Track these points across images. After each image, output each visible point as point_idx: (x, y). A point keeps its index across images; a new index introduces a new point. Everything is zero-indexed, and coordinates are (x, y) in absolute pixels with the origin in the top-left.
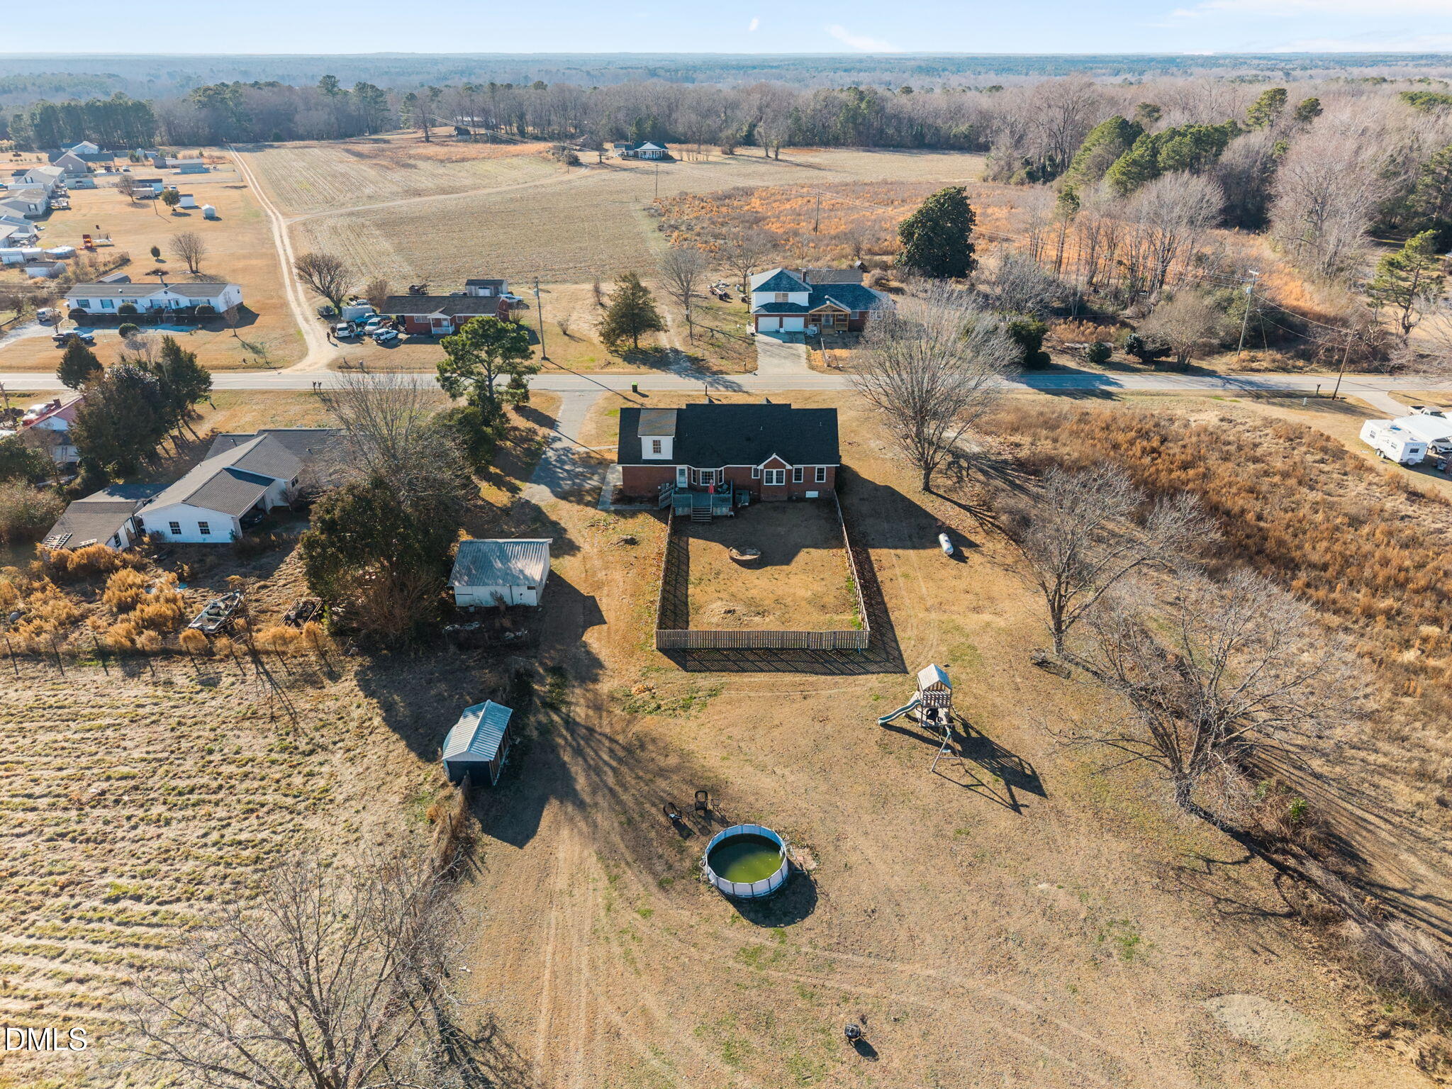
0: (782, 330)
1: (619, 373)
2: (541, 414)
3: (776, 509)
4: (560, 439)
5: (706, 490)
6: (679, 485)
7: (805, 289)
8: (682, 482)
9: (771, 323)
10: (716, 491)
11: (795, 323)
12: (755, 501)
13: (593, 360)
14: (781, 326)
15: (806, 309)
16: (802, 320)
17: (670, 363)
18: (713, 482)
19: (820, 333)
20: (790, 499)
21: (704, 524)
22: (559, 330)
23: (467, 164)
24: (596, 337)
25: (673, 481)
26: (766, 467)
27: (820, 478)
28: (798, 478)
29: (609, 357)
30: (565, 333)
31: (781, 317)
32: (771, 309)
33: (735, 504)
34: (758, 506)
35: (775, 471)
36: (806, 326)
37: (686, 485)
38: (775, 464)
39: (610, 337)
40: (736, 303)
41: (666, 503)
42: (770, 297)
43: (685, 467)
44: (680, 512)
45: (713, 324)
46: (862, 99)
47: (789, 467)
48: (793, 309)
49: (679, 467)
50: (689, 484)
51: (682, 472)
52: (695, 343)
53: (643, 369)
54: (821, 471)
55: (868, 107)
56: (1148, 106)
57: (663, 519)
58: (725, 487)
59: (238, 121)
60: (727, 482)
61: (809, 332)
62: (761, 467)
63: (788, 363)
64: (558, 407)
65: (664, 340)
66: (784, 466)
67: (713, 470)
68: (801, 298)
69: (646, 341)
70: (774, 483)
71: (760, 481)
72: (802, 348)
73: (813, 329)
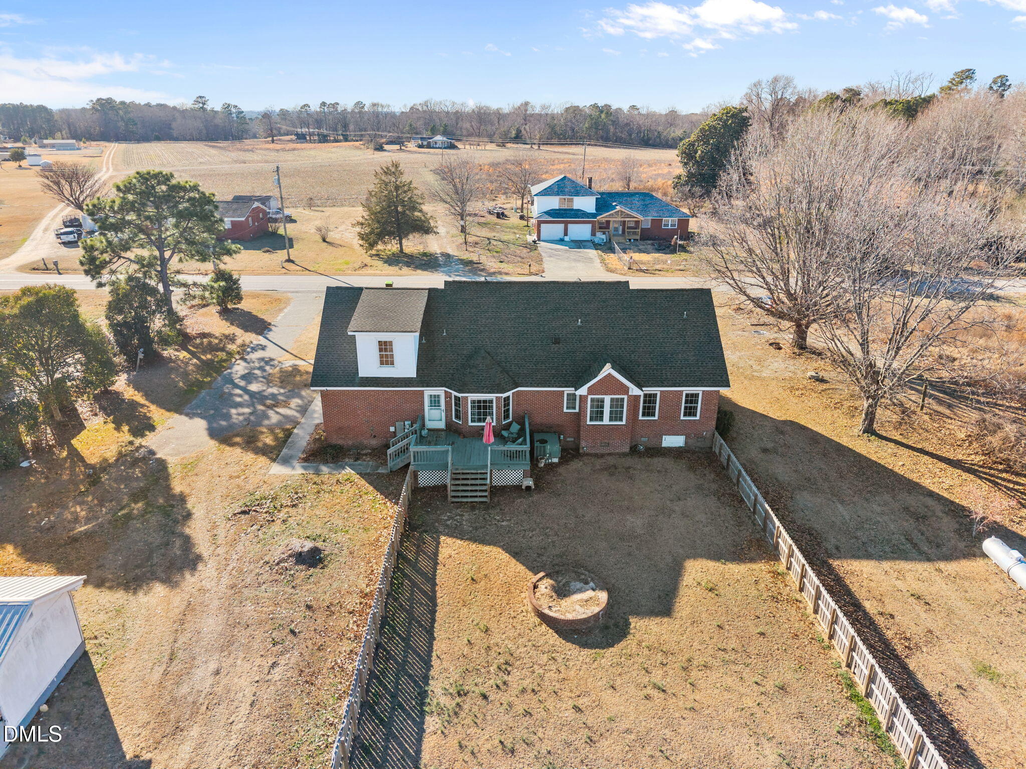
0: (567, 239)
1: (375, 275)
2: (256, 317)
3: (611, 470)
4: (263, 348)
5: (478, 433)
6: (430, 425)
7: (592, 194)
8: (435, 418)
9: (556, 230)
10: (497, 434)
11: (581, 231)
12: (571, 453)
13: (347, 263)
14: (566, 234)
15: (594, 216)
16: (589, 226)
17: (440, 266)
18: (491, 421)
19: (610, 240)
20: (634, 450)
21: (473, 507)
22: (318, 238)
23: (296, 152)
24: (356, 242)
25: (418, 417)
26: (591, 391)
27: (690, 411)
28: (649, 411)
29: (368, 260)
30: (324, 240)
31: (566, 224)
32: (556, 215)
33: (534, 460)
34: (576, 464)
35: (607, 399)
36: (593, 234)
37: (442, 425)
38: (609, 385)
39: (371, 239)
40: (514, 220)
41: (400, 463)
42: (554, 203)
43: (440, 391)
44: (426, 479)
45: (490, 235)
46: (602, 112)
47: (635, 391)
48: (578, 215)
49: (428, 392)
50: (449, 425)
51: (435, 401)
52: (470, 249)
53: (405, 270)
54: (692, 399)
55: (607, 117)
56: (851, 90)
57: (392, 495)
58: (515, 428)
59: (126, 125)
60: (520, 420)
61: (596, 240)
62: (583, 391)
63: (580, 265)
64: (281, 310)
65: (434, 245)
66: (625, 390)
67: (492, 396)
68: (586, 204)
69: (412, 244)
70: (606, 421)
71: (578, 417)
72: (592, 253)
73: (601, 237)
